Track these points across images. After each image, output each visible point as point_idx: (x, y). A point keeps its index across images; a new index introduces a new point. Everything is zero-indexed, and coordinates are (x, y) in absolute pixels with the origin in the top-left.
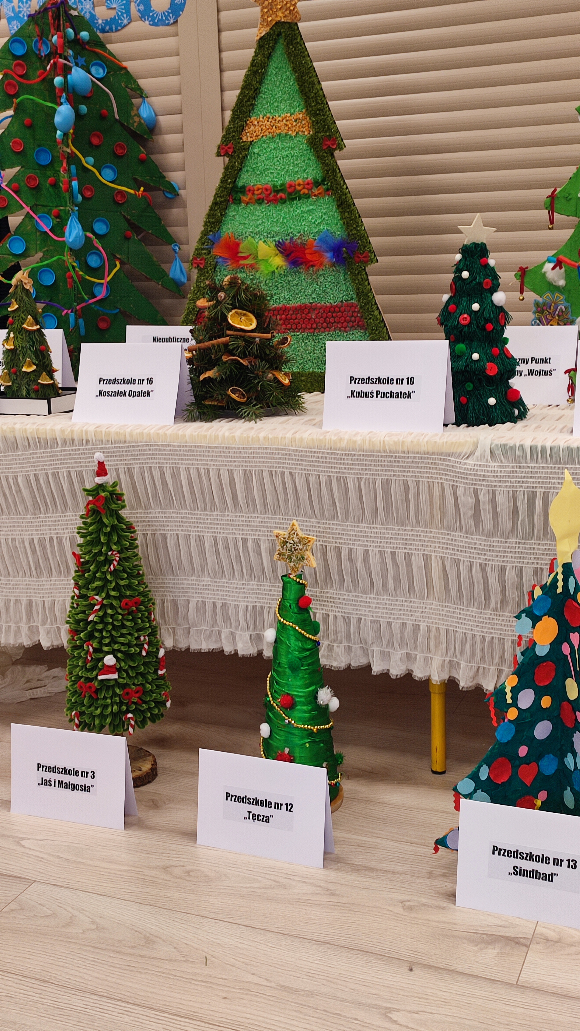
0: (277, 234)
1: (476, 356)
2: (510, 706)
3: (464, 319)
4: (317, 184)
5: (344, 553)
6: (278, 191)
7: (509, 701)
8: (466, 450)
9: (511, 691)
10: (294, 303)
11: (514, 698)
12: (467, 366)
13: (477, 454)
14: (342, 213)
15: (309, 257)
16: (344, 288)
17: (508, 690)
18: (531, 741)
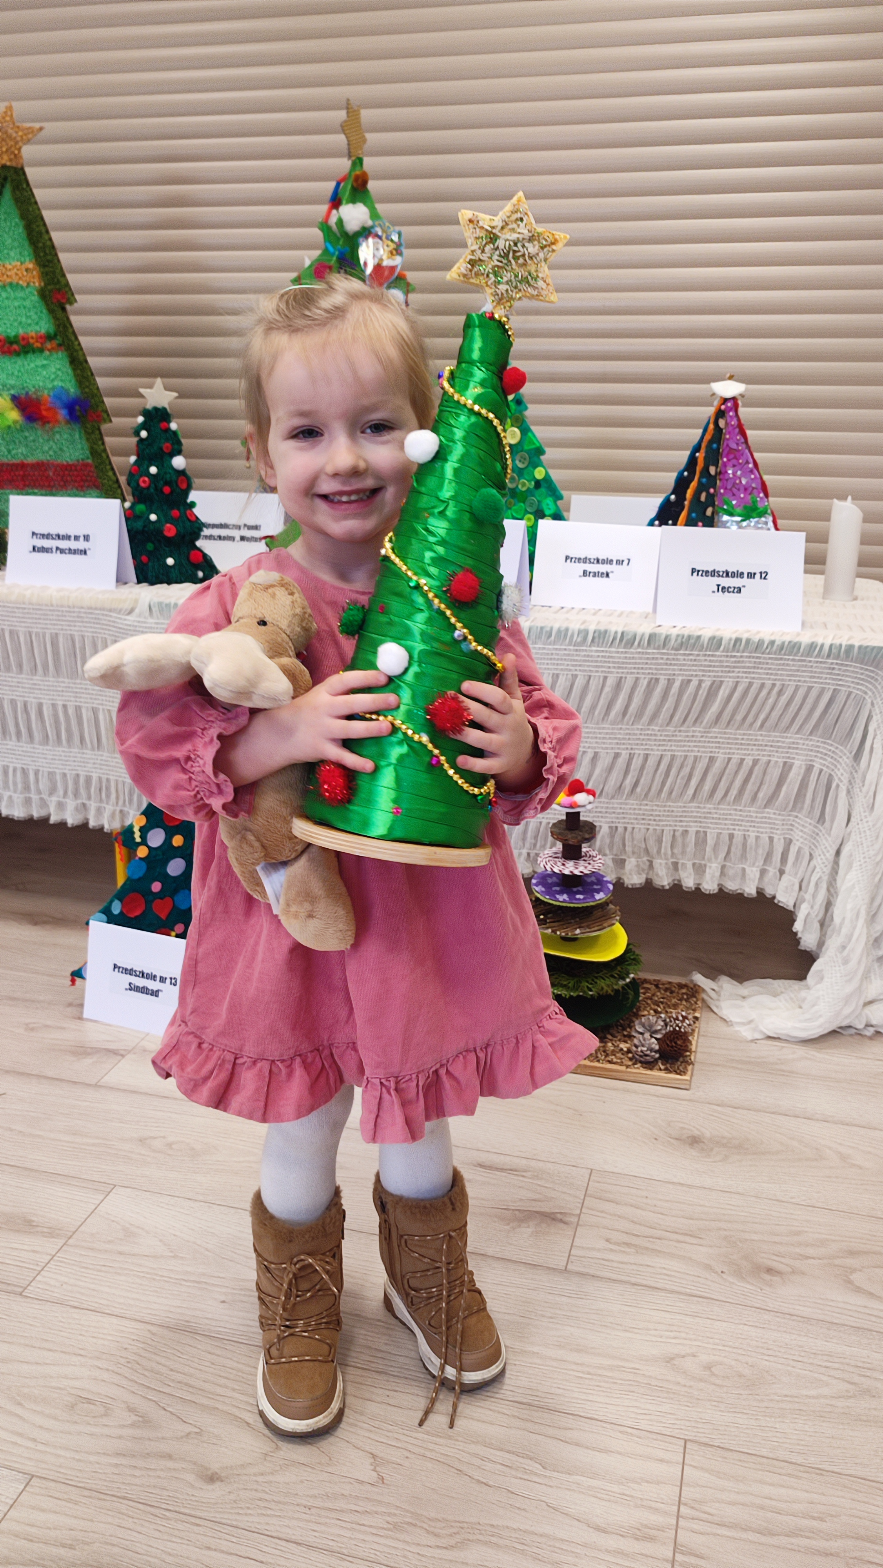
0: (13, 387)
1: (153, 517)
2: (139, 844)
3: (144, 482)
4: (49, 337)
5: (20, 706)
6: (11, 343)
7: (138, 840)
8: (127, 606)
9: (140, 830)
10: (30, 460)
11: (143, 837)
12: (144, 527)
13: (137, 611)
14: (74, 370)
15: (44, 413)
16: (79, 446)
17: (136, 829)
18: (165, 878)
